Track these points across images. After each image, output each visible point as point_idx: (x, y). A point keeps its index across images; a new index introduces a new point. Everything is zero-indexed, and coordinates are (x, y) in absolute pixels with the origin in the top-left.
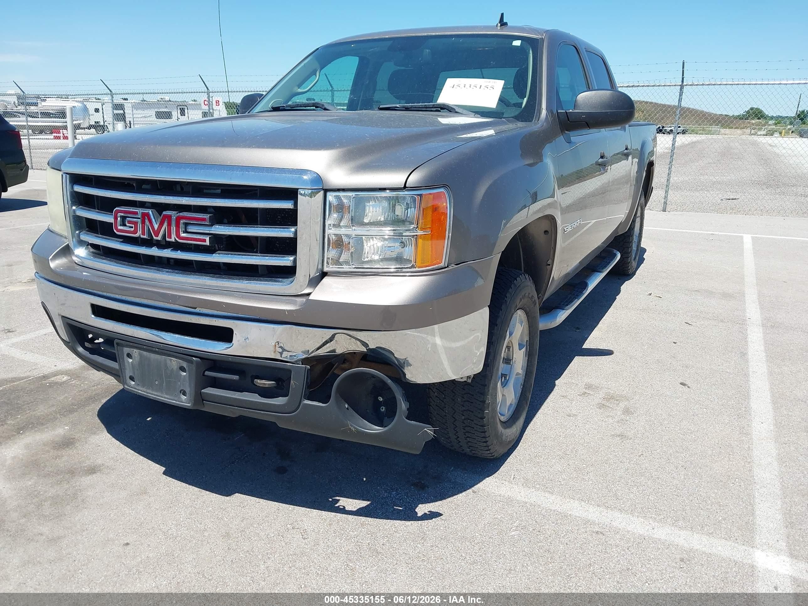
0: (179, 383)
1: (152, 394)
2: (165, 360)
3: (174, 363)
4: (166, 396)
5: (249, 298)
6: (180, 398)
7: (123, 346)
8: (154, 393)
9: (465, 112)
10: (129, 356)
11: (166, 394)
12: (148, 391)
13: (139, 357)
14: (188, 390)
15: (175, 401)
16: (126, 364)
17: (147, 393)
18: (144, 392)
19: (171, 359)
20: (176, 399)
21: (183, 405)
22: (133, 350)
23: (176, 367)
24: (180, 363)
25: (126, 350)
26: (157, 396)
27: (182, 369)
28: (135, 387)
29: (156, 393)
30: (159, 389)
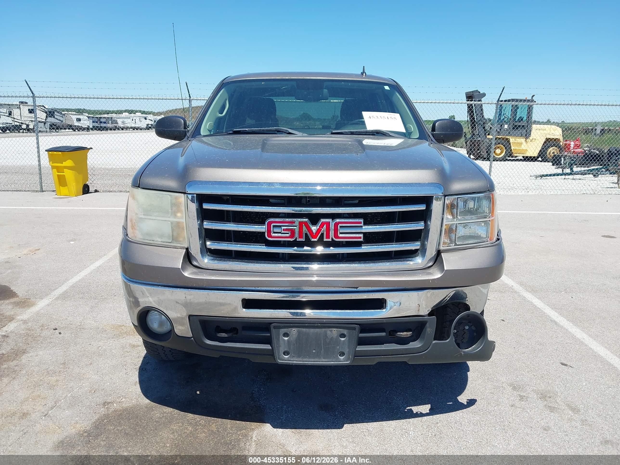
0: (338, 347)
1: (309, 361)
2: (326, 332)
3: (334, 332)
4: (324, 360)
5: (398, 275)
6: (338, 358)
7: (280, 328)
8: (310, 360)
9: (396, 135)
10: (286, 335)
11: (324, 358)
12: (305, 360)
13: (297, 333)
14: (346, 351)
15: (333, 362)
16: (281, 342)
17: (303, 361)
18: (300, 361)
19: (331, 330)
20: (334, 360)
21: (341, 364)
22: (292, 329)
23: (336, 335)
24: (340, 332)
25: (283, 331)
26: (314, 362)
27: (343, 336)
28: (290, 359)
29: (313, 360)
30: (317, 355)
